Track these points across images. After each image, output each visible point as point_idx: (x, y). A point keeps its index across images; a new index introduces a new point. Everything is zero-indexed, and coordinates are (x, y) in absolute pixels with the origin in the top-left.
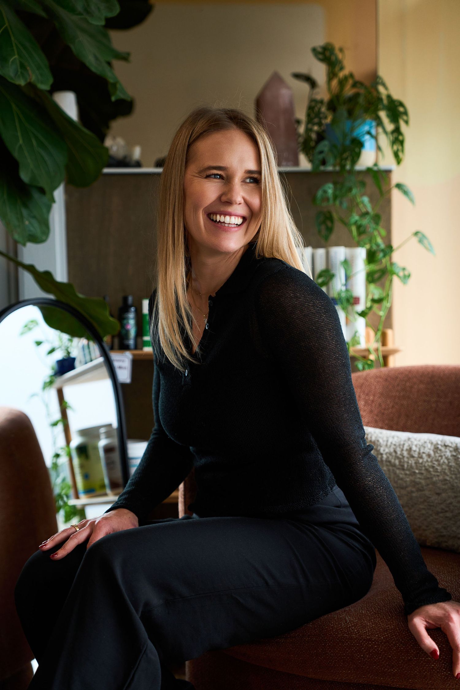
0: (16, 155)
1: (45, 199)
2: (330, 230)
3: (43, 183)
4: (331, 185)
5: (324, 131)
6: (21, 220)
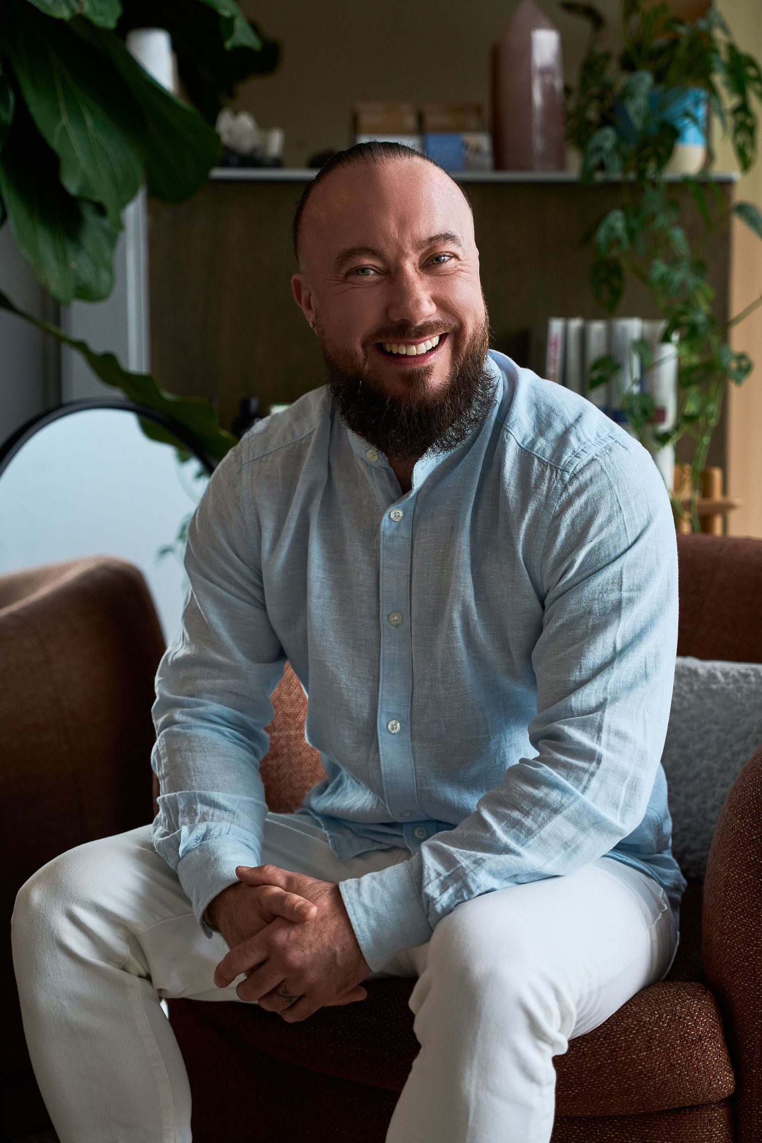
0: (55, 142)
1: (106, 223)
2: (616, 293)
3: (104, 193)
4: (619, 214)
5: (612, 109)
6: (63, 261)
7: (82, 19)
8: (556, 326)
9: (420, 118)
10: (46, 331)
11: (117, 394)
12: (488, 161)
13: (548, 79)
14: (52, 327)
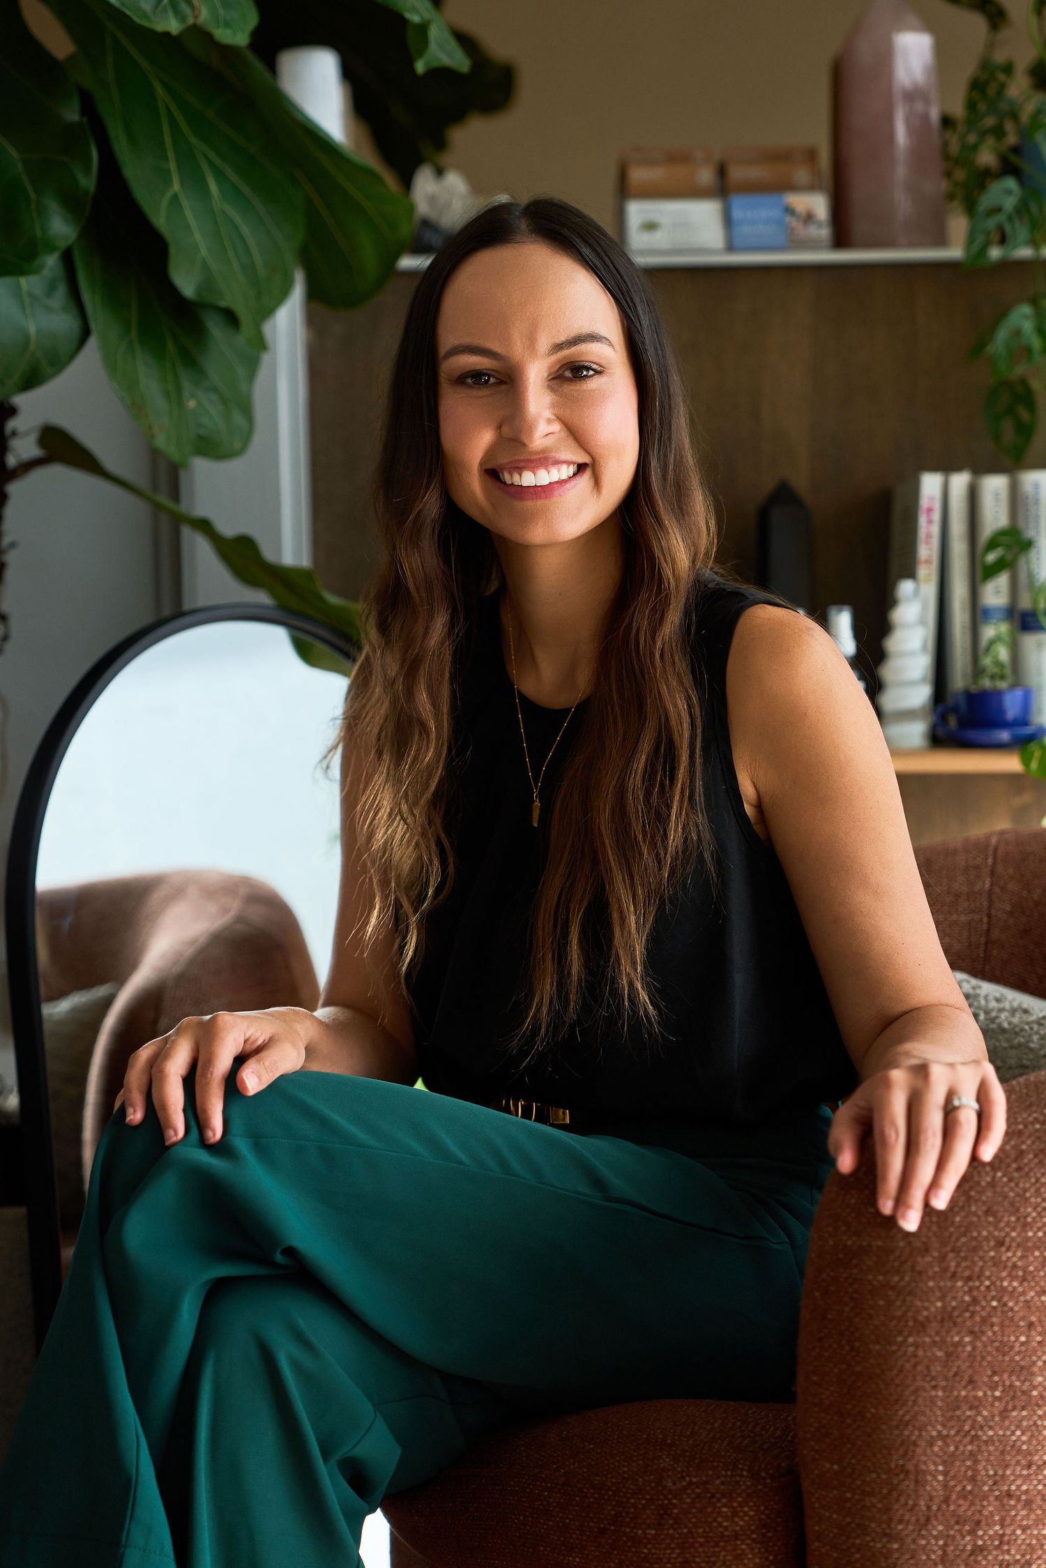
0: (160, 221)
1: (241, 340)
2: (1025, 431)
3: (235, 295)
4: (1026, 309)
5: (1016, 150)
6: (175, 396)
7: (199, 33)
8: (931, 484)
9: (722, 171)
10: (157, 507)
11: (262, 598)
12: (824, 233)
13: (919, 107)
14: (164, 500)
